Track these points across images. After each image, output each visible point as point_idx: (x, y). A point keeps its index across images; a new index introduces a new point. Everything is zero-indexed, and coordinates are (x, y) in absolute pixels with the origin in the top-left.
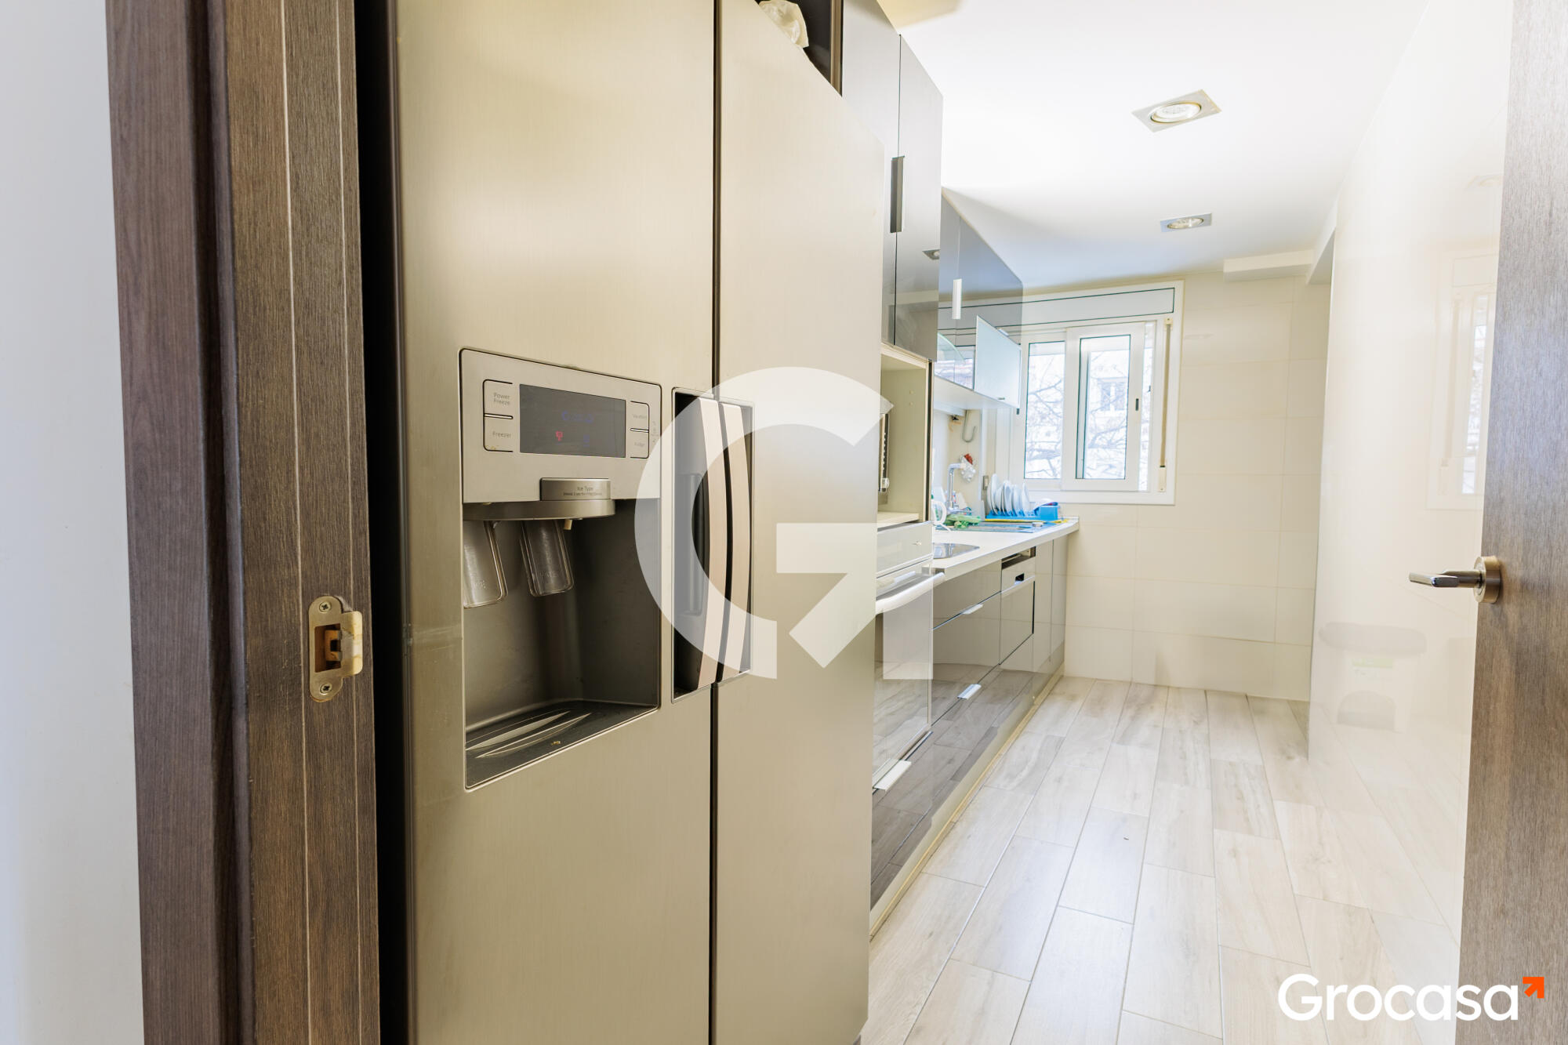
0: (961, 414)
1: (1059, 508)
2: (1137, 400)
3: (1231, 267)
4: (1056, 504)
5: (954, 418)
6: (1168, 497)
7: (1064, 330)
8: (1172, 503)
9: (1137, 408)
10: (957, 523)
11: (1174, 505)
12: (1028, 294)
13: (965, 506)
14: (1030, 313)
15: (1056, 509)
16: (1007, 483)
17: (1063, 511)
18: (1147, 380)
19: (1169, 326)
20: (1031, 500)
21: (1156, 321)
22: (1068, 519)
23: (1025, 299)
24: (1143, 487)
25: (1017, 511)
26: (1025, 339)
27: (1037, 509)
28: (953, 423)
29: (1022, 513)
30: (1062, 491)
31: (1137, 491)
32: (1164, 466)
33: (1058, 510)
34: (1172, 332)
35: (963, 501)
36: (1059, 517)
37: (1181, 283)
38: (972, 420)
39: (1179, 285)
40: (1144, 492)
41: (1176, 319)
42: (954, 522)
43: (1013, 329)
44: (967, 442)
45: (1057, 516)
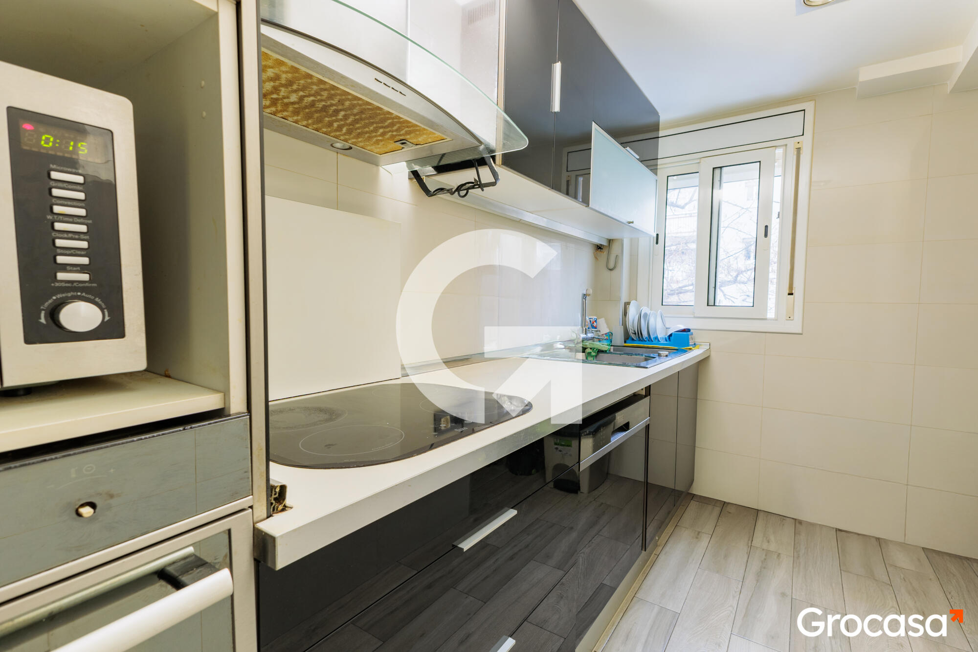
0: (605, 243)
1: (692, 334)
2: (766, 227)
3: (868, 74)
4: (689, 330)
5: (599, 247)
6: (795, 326)
7: (698, 161)
8: (800, 332)
9: (766, 235)
10: (588, 350)
11: (802, 334)
12: (665, 128)
13: (607, 331)
14: (665, 147)
15: (688, 335)
16: (645, 310)
17: (696, 337)
18: (776, 208)
19: (799, 149)
20: (667, 326)
21: (786, 145)
22: (700, 345)
23: (661, 134)
24: (771, 314)
25: (652, 337)
26: (662, 172)
27: (671, 335)
28: (599, 252)
29: (656, 338)
30: (695, 317)
31: (766, 319)
32: (792, 294)
33: (690, 337)
34: (802, 156)
35: (605, 325)
36: (691, 342)
37: (812, 104)
38: (615, 248)
39: (809, 106)
40: (771, 320)
41: (806, 142)
42: (586, 348)
43: (650, 162)
44: (611, 270)
45: (688, 343)
